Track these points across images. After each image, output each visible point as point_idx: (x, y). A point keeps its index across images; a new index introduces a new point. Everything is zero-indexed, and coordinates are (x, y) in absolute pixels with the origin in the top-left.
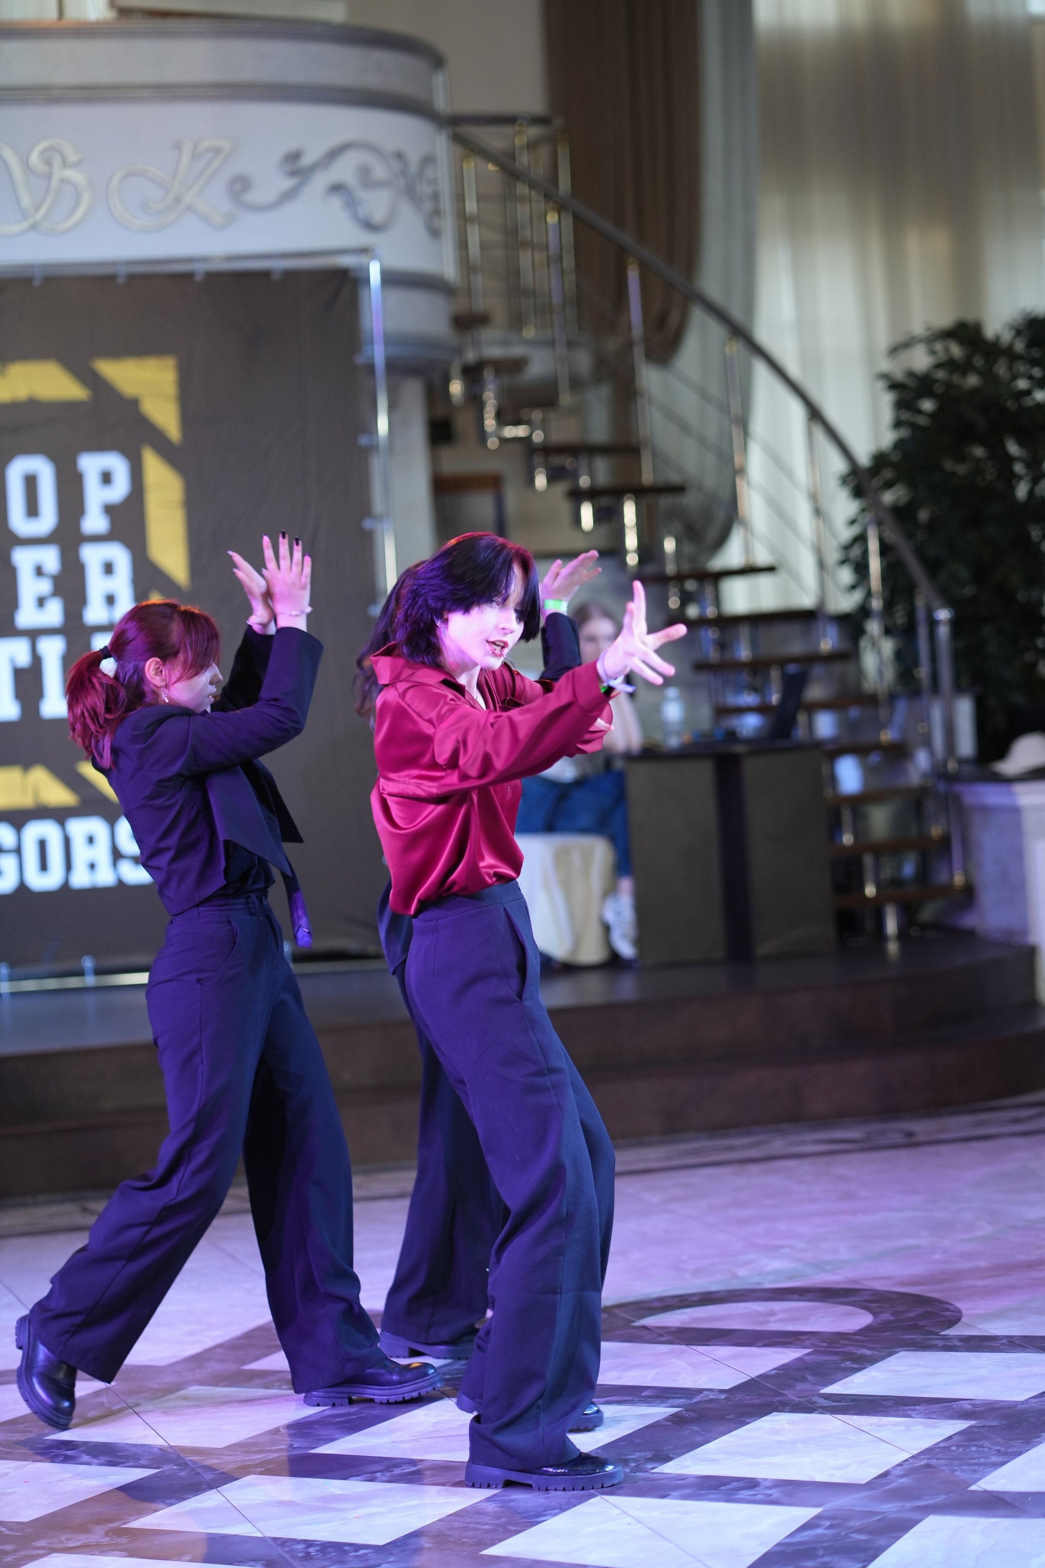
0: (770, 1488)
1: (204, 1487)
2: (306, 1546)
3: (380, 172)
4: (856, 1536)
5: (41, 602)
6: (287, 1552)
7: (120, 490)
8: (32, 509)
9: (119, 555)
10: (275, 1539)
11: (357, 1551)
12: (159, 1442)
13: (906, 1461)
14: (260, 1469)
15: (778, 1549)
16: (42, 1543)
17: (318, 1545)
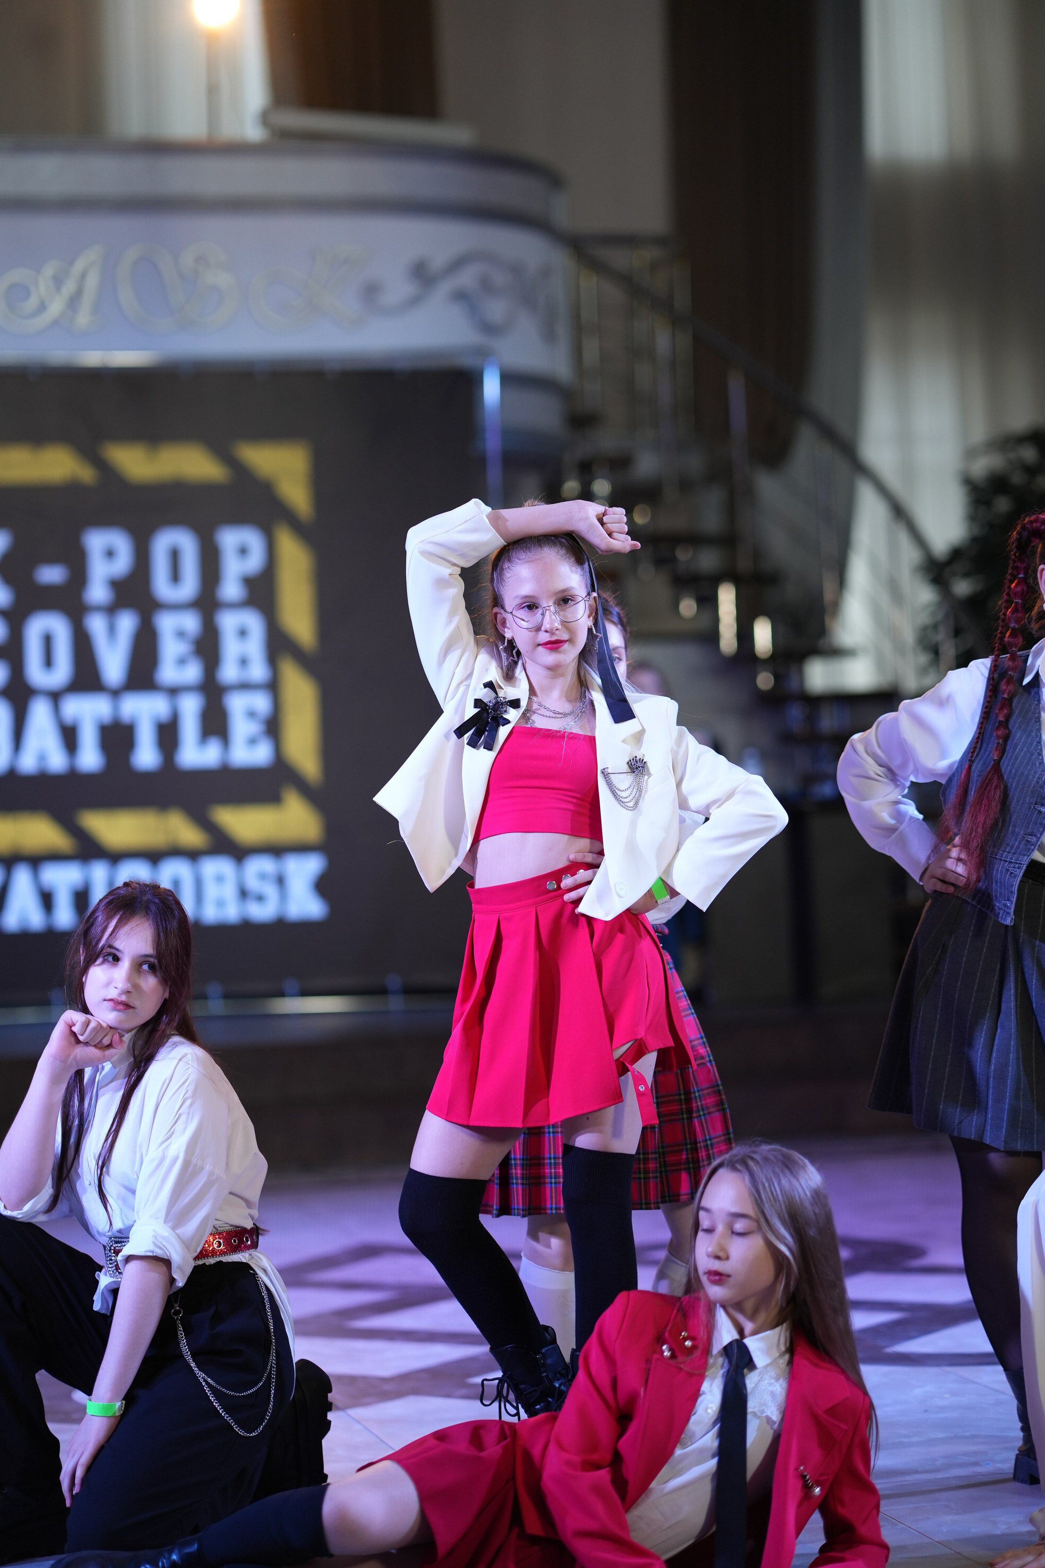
3: (500, 279)
5: (182, 662)
7: (255, 562)
8: (176, 577)
9: (253, 621)
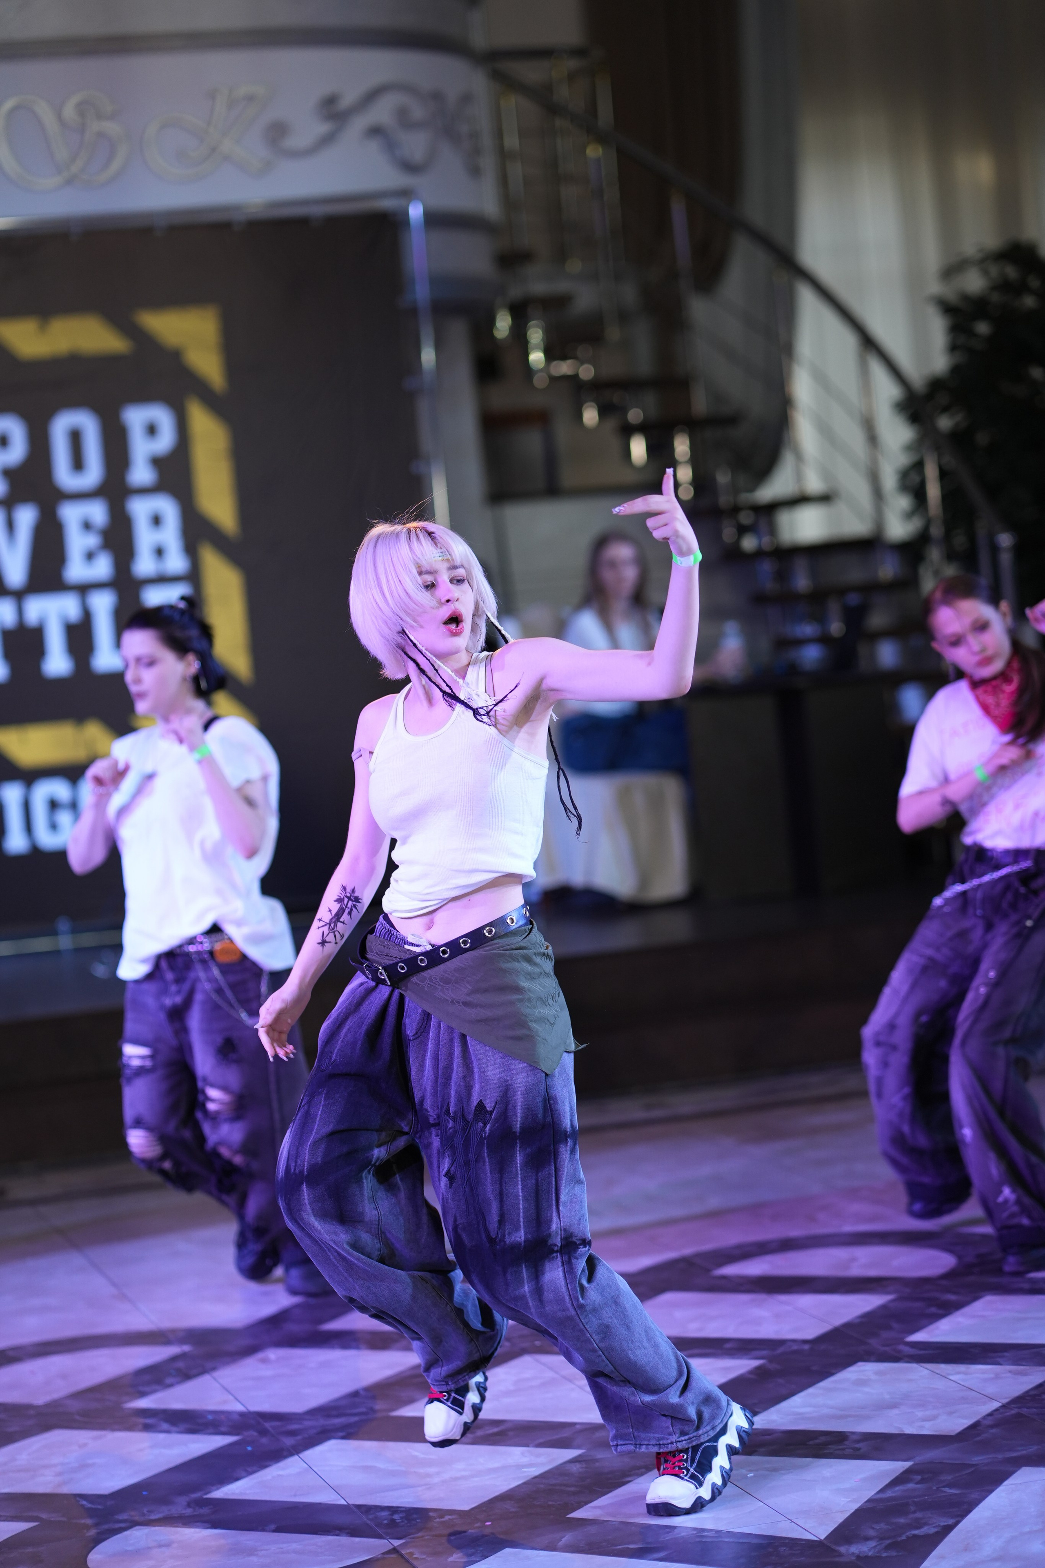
0: (858, 1441)
1: (285, 1453)
2: (390, 1513)
3: (418, 112)
4: (947, 1490)
5: (90, 556)
6: (371, 1520)
7: (165, 441)
8: (78, 464)
9: (167, 507)
10: (359, 1507)
11: (442, 1517)
12: (239, 1408)
13: (997, 1410)
14: (341, 1434)
15: (870, 1505)
16: (123, 1516)
17: (402, 1512)
